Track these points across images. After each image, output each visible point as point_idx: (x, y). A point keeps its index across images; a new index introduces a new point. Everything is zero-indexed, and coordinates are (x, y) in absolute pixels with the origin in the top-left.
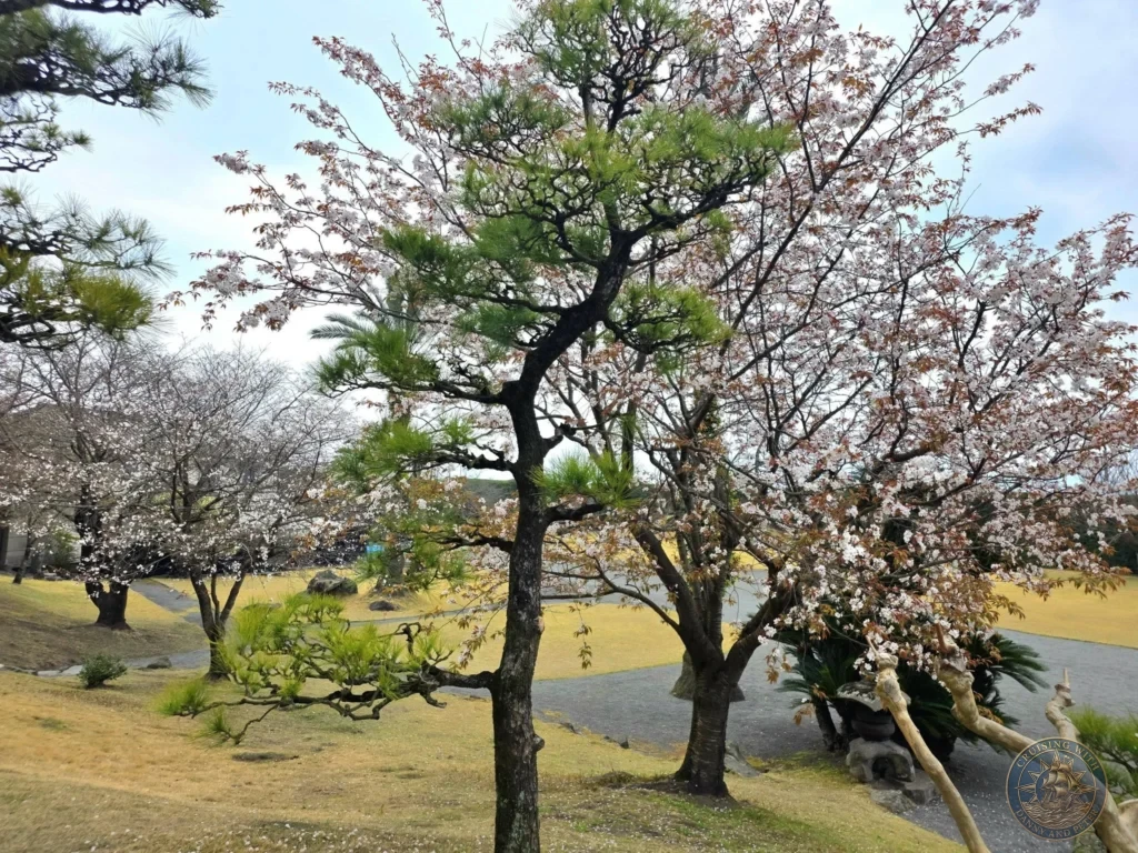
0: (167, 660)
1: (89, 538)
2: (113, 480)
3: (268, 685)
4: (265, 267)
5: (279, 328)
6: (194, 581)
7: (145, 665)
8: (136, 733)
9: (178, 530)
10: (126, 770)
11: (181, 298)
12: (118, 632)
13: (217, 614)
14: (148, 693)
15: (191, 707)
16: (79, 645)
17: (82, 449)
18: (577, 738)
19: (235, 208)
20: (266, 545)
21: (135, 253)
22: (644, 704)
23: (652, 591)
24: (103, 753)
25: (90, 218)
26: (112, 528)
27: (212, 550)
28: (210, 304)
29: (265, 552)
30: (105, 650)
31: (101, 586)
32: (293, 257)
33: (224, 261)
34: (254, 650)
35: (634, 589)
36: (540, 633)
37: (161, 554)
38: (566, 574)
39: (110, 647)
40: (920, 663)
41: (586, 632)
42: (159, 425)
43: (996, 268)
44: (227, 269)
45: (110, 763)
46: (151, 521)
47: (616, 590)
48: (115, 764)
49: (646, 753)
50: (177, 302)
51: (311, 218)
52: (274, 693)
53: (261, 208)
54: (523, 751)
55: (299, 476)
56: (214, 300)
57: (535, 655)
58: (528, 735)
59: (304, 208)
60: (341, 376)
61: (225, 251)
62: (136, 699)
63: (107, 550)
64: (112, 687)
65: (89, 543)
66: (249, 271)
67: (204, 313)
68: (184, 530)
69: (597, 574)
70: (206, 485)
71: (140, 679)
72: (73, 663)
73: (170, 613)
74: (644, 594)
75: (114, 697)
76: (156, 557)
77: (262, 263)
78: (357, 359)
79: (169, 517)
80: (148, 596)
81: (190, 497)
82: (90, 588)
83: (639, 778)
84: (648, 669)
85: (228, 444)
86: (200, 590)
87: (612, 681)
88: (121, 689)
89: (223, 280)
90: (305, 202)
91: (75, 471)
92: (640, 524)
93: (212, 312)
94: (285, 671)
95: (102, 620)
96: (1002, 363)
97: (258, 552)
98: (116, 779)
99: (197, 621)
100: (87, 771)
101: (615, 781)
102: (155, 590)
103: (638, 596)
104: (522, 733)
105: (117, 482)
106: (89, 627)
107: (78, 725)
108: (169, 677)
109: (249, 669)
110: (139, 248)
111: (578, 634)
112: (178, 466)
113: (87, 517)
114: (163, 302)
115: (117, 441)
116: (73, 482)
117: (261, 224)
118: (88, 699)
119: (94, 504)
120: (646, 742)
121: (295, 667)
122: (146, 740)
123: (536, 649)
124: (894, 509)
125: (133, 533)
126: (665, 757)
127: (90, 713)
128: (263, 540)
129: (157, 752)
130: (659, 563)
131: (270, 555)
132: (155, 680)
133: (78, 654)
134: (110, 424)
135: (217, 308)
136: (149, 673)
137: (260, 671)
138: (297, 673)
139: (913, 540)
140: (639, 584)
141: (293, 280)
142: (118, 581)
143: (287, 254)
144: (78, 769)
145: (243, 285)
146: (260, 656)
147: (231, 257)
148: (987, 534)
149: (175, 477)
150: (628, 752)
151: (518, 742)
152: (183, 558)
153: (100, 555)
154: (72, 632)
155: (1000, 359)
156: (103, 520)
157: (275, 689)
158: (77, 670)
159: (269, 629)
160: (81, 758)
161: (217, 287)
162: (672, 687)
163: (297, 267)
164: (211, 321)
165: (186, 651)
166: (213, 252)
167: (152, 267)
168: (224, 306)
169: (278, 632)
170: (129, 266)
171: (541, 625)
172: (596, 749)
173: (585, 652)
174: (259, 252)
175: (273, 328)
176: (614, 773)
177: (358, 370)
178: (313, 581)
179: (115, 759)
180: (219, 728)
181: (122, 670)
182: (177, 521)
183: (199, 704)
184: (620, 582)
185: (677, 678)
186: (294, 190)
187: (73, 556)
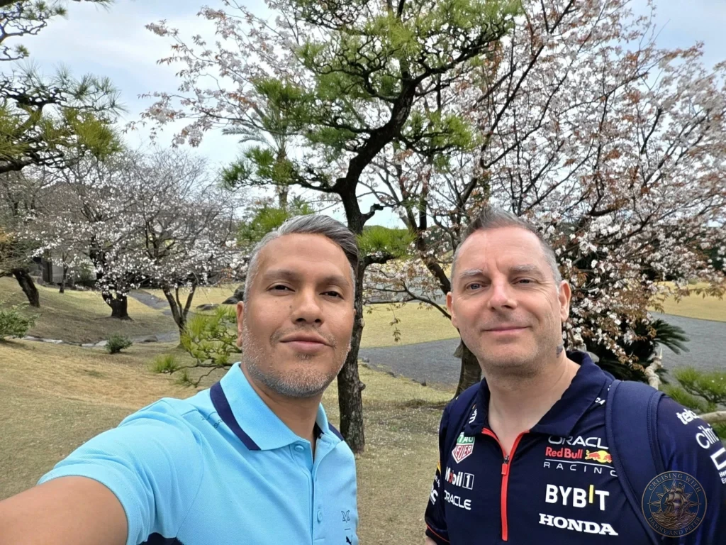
0: (155, 337)
1: (100, 268)
2: (109, 232)
3: (210, 358)
4: (185, 102)
5: (197, 145)
6: (165, 292)
7: (143, 340)
8: (142, 378)
9: (152, 263)
10: (139, 398)
11: (135, 126)
12: (124, 321)
13: (181, 311)
14: (146, 356)
15: (170, 368)
16: (102, 329)
17: (88, 214)
18: (395, 380)
19: (162, 61)
20: (206, 272)
21: (103, 100)
22: (436, 361)
23: (437, 299)
24: (124, 390)
25: (74, 79)
26: (113, 263)
27: (174, 275)
28: (153, 129)
29: (205, 276)
30: (119, 331)
31: (111, 295)
32: (202, 94)
33: (159, 99)
34: (200, 340)
35: (426, 298)
36: (362, 328)
37: (144, 277)
38: (384, 290)
39: (120, 330)
40: (600, 339)
41: (397, 322)
42: (132, 198)
43: (670, 84)
44: (161, 104)
45: (130, 395)
46: (135, 258)
47: (414, 298)
48: (132, 395)
49: (436, 389)
50: (133, 128)
51: (211, 65)
52: (213, 362)
53: (178, 59)
54: (353, 391)
55: (222, 229)
56: (156, 126)
57: (360, 340)
58: (356, 382)
59: (206, 58)
60: (237, 179)
61: (159, 92)
62: (140, 360)
63: (111, 275)
64: (125, 353)
65: (101, 271)
66: (175, 105)
67: (150, 134)
68: (156, 263)
69: (403, 289)
70: (166, 235)
71: (141, 348)
72: (101, 339)
73: (154, 310)
74: (433, 300)
75: (127, 359)
76: (141, 279)
77: (183, 99)
78: (245, 167)
79: (146, 255)
80: (139, 300)
81: (156, 243)
82: (105, 297)
83: (429, 403)
84: (440, 341)
85: (176, 208)
86: (170, 297)
87: (418, 348)
88: (130, 354)
89: (160, 113)
90: (207, 54)
91: (85, 227)
92: (430, 259)
93: (155, 133)
94: (218, 350)
95: (114, 314)
96: (672, 149)
97: (201, 276)
98: (134, 403)
99: (170, 314)
100: (117, 399)
101: (415, 404)
102: (144, 297)
103: (429, 302)
104: (353, 381)
105: (111, 234)
106: (107, 318)
107: (109, 375)
108: (158, 347)
109: (198, 349)
110: (106, 96)
111: (392, 324)
112: (147, 223)
113: (97, 255)
114: (125, 128)
115: (108, 209)
116: (85, 234)
117: (180, 71)
118: (113, 360)
119: (100, 247)
120: (437, 383)
121: (224, 348)
122: (148, 382)
123: (360, 336)
124: (587, 247)
125: (125, 265)
126: (448, 391)
127: (113, 367)
128: (203, 269)
129: (155, 389)
130: (441, 282)
131: (209, 277)
132: (149, 349)
133: (104, 334)
134: (103, 198)
135: (158, 131)
136: (146, 345)
137: (205, 350)
138: (225, 351)
139: (597, 266)
140: (430, 294)
141: (202, 110)
142: (120, 293)
143: (198, 92)
144: (112, 398)
145: (173, 114)
146: (204, 343)
147: (163, 97)
148: (650, 261)
149: (146, 231)
150: (425, 388)
151: (351, 386)
152: (157, 280)
153: (107, 278)
154: (97, 321)
155: (672, 145)
156: (107, 257)
157: (213, 360)
158: (104, 343)
159: (208, 327)
160: (113, 392)
161: (156, 118)
162: (454, 352)
163: (205, 101)
164: (155, 139)
165: (166, 332)
166: (152, 94)
167: (115, 109)
168: (162, 129)
169: (213, 329)
170: (102, 108)
171: (362, 323)
172: (407, 387)
173: (396, 333)
174: (180, 93)
175: (194, 146)
176: (414, 400)
177: (246, 174)
178: (237, 291)
179: (132, 393)
180: (185, 379)
181: (130, 344)
182: (151, 257)
183: (173, 368)
184: (418, 293)
185: (458, 346)
186: (198, 46)
187: (92, 276)
